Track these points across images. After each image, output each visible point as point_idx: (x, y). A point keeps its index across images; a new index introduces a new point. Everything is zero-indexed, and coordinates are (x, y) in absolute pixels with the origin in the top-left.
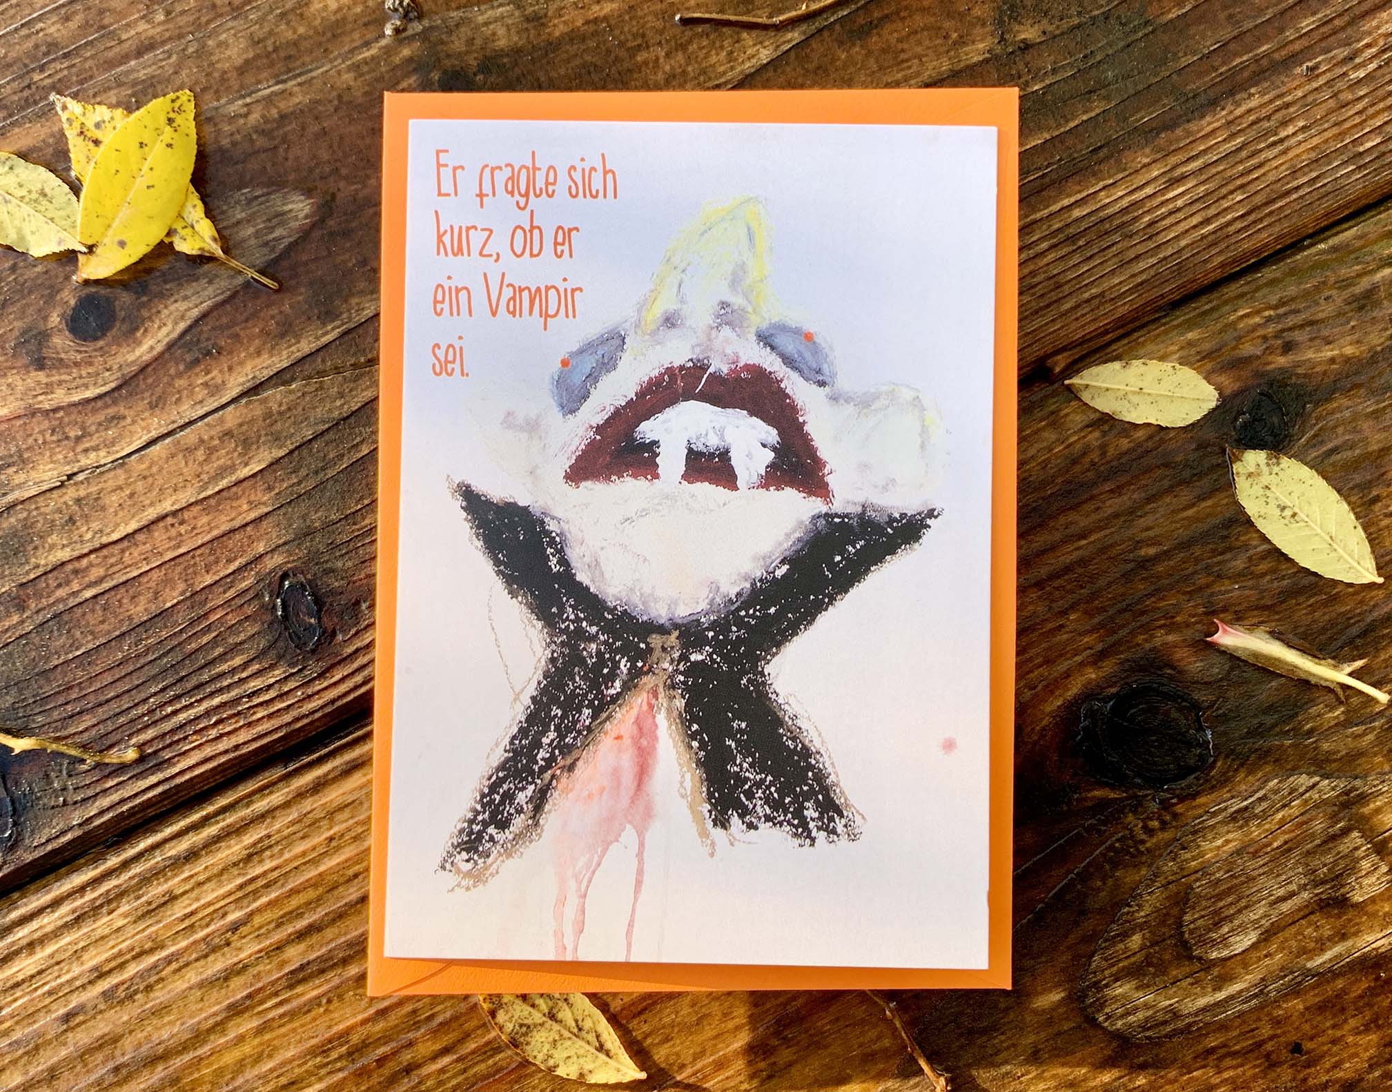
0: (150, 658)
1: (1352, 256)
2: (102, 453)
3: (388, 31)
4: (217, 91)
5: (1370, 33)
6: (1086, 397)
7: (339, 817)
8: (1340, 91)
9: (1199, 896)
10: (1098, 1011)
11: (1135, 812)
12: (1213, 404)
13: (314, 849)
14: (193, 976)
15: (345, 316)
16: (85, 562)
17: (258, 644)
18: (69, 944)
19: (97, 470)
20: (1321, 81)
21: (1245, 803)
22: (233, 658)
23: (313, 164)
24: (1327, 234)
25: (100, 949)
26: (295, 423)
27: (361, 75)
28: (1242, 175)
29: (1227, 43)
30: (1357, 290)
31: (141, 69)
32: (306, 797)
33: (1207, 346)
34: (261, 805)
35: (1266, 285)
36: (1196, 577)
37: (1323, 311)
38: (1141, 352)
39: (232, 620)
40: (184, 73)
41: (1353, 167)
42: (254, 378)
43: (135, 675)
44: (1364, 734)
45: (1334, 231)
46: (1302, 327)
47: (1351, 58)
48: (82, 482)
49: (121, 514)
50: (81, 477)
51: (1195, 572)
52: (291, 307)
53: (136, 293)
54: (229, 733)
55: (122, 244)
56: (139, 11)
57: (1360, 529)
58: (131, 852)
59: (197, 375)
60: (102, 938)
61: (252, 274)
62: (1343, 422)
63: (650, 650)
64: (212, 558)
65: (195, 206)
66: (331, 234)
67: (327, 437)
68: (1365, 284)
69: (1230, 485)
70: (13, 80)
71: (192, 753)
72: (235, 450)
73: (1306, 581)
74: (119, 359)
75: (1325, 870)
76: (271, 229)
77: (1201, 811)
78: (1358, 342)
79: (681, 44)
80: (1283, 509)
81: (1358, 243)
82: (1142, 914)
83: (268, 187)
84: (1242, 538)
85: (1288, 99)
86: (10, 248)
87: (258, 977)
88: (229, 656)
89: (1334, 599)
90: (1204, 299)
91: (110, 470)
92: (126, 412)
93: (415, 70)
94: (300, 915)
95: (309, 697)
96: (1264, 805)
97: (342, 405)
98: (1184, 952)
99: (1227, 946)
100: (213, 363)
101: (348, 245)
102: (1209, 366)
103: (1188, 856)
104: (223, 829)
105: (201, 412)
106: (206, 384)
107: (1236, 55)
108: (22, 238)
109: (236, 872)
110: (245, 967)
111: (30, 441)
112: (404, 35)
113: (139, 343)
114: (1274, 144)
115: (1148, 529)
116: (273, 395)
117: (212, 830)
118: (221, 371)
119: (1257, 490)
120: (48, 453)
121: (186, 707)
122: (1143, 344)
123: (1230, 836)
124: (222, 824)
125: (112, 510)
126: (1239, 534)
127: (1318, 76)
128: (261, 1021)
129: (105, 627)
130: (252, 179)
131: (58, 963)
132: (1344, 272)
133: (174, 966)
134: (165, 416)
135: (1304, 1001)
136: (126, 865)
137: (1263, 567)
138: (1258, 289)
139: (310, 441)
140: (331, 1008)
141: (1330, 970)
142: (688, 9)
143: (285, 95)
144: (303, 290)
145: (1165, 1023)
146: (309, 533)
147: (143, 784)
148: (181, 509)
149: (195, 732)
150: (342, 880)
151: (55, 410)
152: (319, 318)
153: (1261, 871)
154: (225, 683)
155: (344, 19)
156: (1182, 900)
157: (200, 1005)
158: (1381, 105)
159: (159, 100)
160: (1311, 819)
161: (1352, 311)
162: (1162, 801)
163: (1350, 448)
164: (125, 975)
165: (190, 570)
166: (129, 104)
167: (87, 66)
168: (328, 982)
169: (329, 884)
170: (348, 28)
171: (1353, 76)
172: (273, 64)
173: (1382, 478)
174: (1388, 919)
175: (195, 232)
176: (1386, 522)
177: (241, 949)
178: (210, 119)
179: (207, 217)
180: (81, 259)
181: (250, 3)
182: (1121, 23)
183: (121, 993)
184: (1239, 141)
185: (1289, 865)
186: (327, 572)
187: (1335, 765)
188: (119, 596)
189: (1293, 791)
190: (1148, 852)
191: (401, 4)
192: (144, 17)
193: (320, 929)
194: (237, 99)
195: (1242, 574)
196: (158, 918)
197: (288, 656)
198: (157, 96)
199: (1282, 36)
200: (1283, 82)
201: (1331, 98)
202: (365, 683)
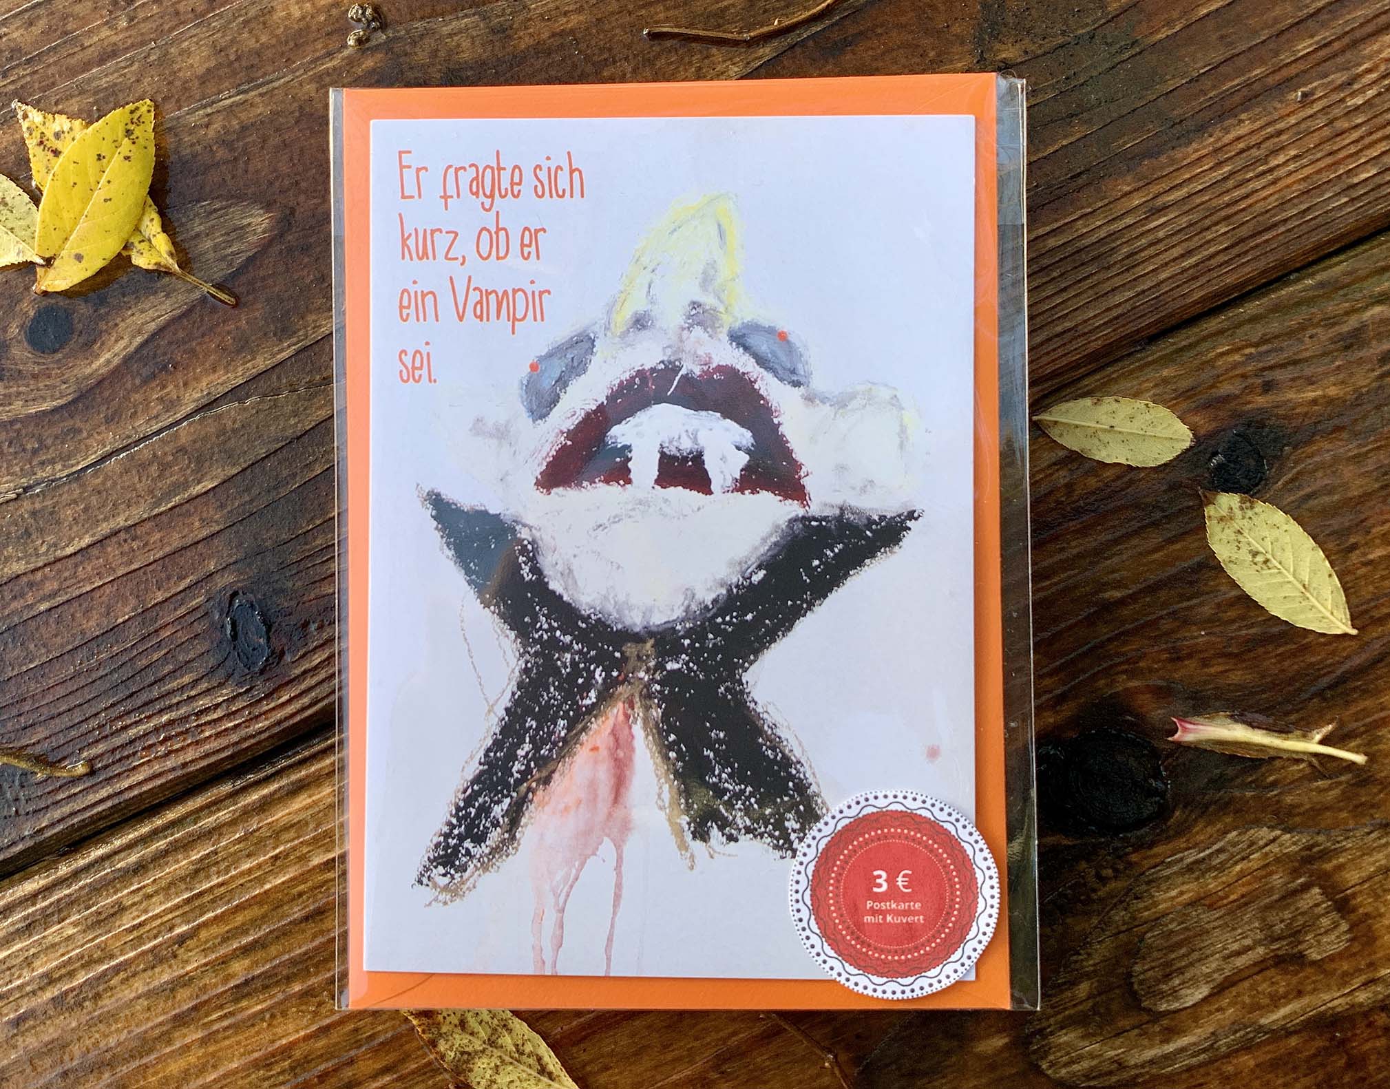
0: (101, 673)
1: (1341, 293)
2: (58, 467)
3: (351, 42)
4: (178, 101)
5: (1370, 58)
6: (1054, 434)
7: (286, 836)
8: (1336, 119)
9: (1150, 947)
10: (1042, 1058)
11: (1088, 861)
12: (1187, 445)
13: (259, 866)
14: (139, 986)
15: (301, 333)
16: (39, 575)
17: (207, 662)
18: (21, 950)
19: (53, 483)
20: (1317, 107)
21: (1202, 855)
22: (182, 676)
23: (272, 177)
24: (1316, 268)
25: (52, 956)
26: (248, 441)
27: (325, 86)
28: (1228, 205)
29: (1218, 66)
30: (1345, 328)
31: (99, 76)
32: (253, 817)
33: (1184, 384)
34: (208, 821)
35: (1248, 321)
36: (1162, 622)
37: (1306, 349)
38: (1115, 388)
39: (183, 637)
40: (146, 81)
41: (1346, 199)
42: (209, 394)
43: (86, 690)
44: (1330, 788)
45: (1322, 265)
46: (1282, 366)
47: (1349, 84)
48: (38, 495)
49: (75, 528)
50: (38, 490)
51: (1161, 618)
52: (248, 322)
53: (95, 304)
54: (177, 751)
55: (79, 258)
56: (102, 17)
57: (1334, 576)
58: (81, 863)
59: (152, 389)
60: (53, 945)
61: (207, 288)
62: (1321, 466)
63: (625, 659)
64: (164, 575)
65: (152, 220)
66: (290, 250)
67: (280, 455)
68: (1352, 322)
69: (1202, 527)
71: (141, 769)
72: (188, 467)
73: (1275, 630)
74: (76, 372)
75: (1282, 926)
76: (229, 243)
77: (1156, 861)
78: (1342, 382)
79: (649, 60)
80: (1255, 554)
81: (1347, 280)
82: (1091, 962)
83: (227, 200)
84: (1213, 582)
85: (1282, 125)
87: (204, 989)
88: (178, 674)
89: (1305, 649)
90: (1184, 333)
91: (65, 484)
92: (79, 424)
93: (378, 81)
94: (246, 932)
95: (257, 717)
96: (1223, 857)
97: (296, 424)
98: (1132, 1000)
99: (1177, 999)
100: (169, 378)
101: (306, 260)
102: (1185, 405)
103: (1141, 905)
104: (171, 843)
105: (155, 428)
106: (161, 399)
107: (1228, 78)
109: (184, 887)
110: (191, 979)
112: (367, 45)
113: (97, 356)
114: (1264, 173)
115: (1113, 571)
116: (228, 411)
117: (161, 844)
118: (176, 386)
119: (1229, 534)
120: (5, 465)
121: (136, 722)
122: (1116, 380)
123: (1185, 888)
124: (170, 839)
125: (66, 524)
126: (1208, 579)
127: (1313, 102)
128: (206, 1033)
129: (59, 640)
130: (211, 192)
131: (9, 969)
132: (1331, 308)
133: (122, 975)
134: (120, 431)
135: (1254, 1058)
136: (76, 874)
137: (1232, 614)
138: (1238, 326)
139: (263, 459)
140: (275, 1022)
141: (1283, 1028)
142: (656, 22)
143: (247, 106)
144: (259, 306)
145: (1111, 1073)
146: (260, 552)
147: (92, 798)
148: (135, 525)
149: (143, 749)
150: (286, 899)
151: (12, 423)
152: (275, 335)
153: (1216, 924)
154: (175, 701)
155: (308, 27)
156: (1132, 951)
157: (146, 1015)
158: (1379, 135)
159: (119, 110)
160: (1271, 874)
161: (1337, 350)
162: (1116, 849)
163: (1330, 493)
164: (75, 983)
165: (143, 586)
166: (90, 114)
167: (50, 72)
168: (272, 997)
169: (274, 902)
170: (312, 36)
171: (1351, 102)
172: (235, 73)
173: (1360, 525)
174: (1345, 978)
175: (151, 247)
176: (1363, 570)
177: (187, 962)
178: (170, 129)
179: (164, 231)
180: (40, 271)
181: (213, 10)
182: (1106, 43)
183: (70, 999)
184: (1227, 169)
185: (1246, 918)
186: (277, 592)
187: (1298, 819)
188: (72, 610)
189: (1252, 844)
190: (1101, 900)
191: (363, 13)
192: (107, 23)
193: (264, 946)
194: (198, 109)
195: (1209, 621)
196: (107, 928)
197: (237, 676)
198: (118, 106)
199: (1277, 60)
200: (1275, 108)
201: (1326, 126)
202: (312, 705)
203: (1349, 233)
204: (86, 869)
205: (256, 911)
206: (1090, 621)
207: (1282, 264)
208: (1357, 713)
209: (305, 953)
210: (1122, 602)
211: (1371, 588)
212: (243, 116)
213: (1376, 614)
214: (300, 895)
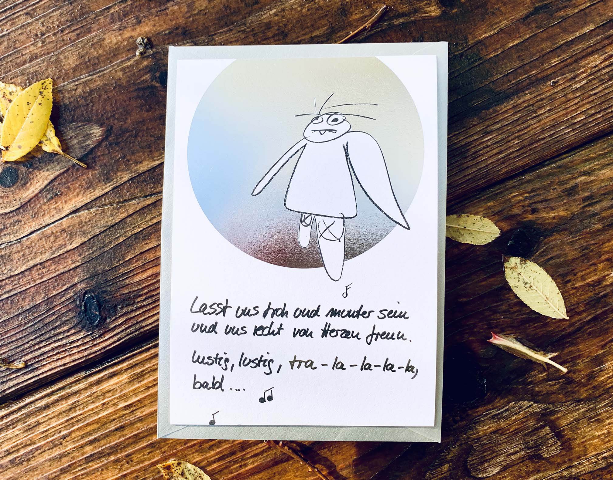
0: (30, 325)
1: (567, 171)
2: (12, 236)
3: (138, 53)
4: (63, 79)
5: (584, 67)
7: (107, 395)
9: (475, 450)
11: (449, 413)
12: (498, 236)
13: (97, 407)
14: (47, 456)
15: (115, 180)
16: (4, 283)
17: (74, 321)
19: (10, 244)
20: (559, 88)
21: (499, 412)
22: (64, 327)
23: (103, 112)
24: (556, 159)
25: (9, 443)
26: (92, 227)
27: (126, 73)
28: (519, 131)
29: (516, 70)
30: (568, 186)
31: (31, 68)
32: (93, 387)
33: (497, 209)
34: (75, 388)
35: (526, 182)
36: (484, 312)
37: (551, 195)
38: (467, 210)
39: (64, 310)
40: (50, 70)
41: (571, 130)
42: (75, 206)
43: (24, 332)
44: (555, 385)
45: (560, 158)
46: (541, 202)
47: (574, 78)
49: (19, 263)
50: (3, 246)
51: (484, 310)
52: (92, 175)
53: (27, 167)
54: (62, 358)
55: (20, 147)
56: (31, 41)
57: (560, 294)
58: (22, 404)
59: (52, 204)
60: (10, 438)
61: (75, 161)
62: (555, 246)
64: (56, 284)
65: (51, 131)
66: (110, 144)
67: (105, 233)
68: (572, 183)
69: (503, 272)
71: (47, 365)
72: (66, 238)
73: (534, 316)
74: (20, 196)
75: (532, 442)
76: (85, 141)
77: (479, 413)
78: (566, 210)
80: (526, 284)
81: (570, 165)
82: (450, 457)
83: (84, 122)
84: (507, 296)
85: (543, 96)
87: (73, 458)
88: (62, 326)
89: (546, 325)
90: (497, 187)
91: (15, 244)
92: (22, 219)
93: (149, 71)
94: (91, 435)
95: (95, 345)
96: (508, 413)
97: (112, 220)
98: (467, 473)
99: (486, 472)
100: (59, 199)
101: (117, 149)
102: (497, 218)
103: (472, 433)
104: (59, 397)
105: (53, 220)
106: (55, 208)
107: (521, 75)
109: (65, 415)
110: (68, 454)
112: (145, 55)
113: (28, 189)
114: (535, 117)
115: (464, 290)
116: (83, 214)
117: (55, 397)
118: (62, 203)
119: (515, 275)
121: (45, 346)
122: (467, 207)
123: (491, 425)
124: (59, 395)
125: (15, 261)
126: (505, 294)
127: (558, 86)
128: (74, 476)
129: (12, 310)
130: (77, 119)
132: (562, 177)
133: (39, 451)
134: (38, 221)
136: (20, 409)
137: (515, 309)
138: (522, 184)
139: (98, 235)
140: (103, 473)
143: (93, 81)
144: (97, 168)
146: (96, 275)
147: (27, 377)
148: (44, 262)
149: (48, 357)
150: (108, 421)
152: (104, 181)
153: (504, 441)
154: (60, 337)
155: (119, 47)
156: (468, 451)
157: (49, 468)
158: (587, 101)
159: (38, 82)
160: (528, 421)
161: (565, 195)
162: (462, 409)
163: (559, 258)
164: (19, 454)
165: (47, 288)
166: (26, 85)
167: (8, 65)
168: (102, 462)
169: (103, 423)
171: (575, 86)
172: (87, 67)
173: (573, 272)
174: (559, 465)
175: (51, 142)
176: (573, 291)
177: (66, 447)
178: (60, 91)
179: (56, 136)
180: (3, 152)
181: (78, 39)
182: (467, 59)
183: (17, 461)
184: (519, 115)
185: (517, 440)
186: (104, 292)
187: (540, 397)
188: (17, 298)
189: (520, 407)
190: (454, 429)
191: (143, 41)
192: (32, 45)
193: (99, 441)
194: (72, 82)
195: (505, 311)
196: (33, 431)
197: (87, 327)
198: (37, 80)
199: (543, 67)
200: (541, 89)
201: (563, 96)
202: (118, 340)
203: (572, 144)
204: (24, 407)
205: (95, 426)
206: (453, 311)
207: (542, 157)
209: (116, 444)
210: (468, 303)
211: (576, 299)
212: (91, 86)
213: (577, 310)
214: (114, 420)
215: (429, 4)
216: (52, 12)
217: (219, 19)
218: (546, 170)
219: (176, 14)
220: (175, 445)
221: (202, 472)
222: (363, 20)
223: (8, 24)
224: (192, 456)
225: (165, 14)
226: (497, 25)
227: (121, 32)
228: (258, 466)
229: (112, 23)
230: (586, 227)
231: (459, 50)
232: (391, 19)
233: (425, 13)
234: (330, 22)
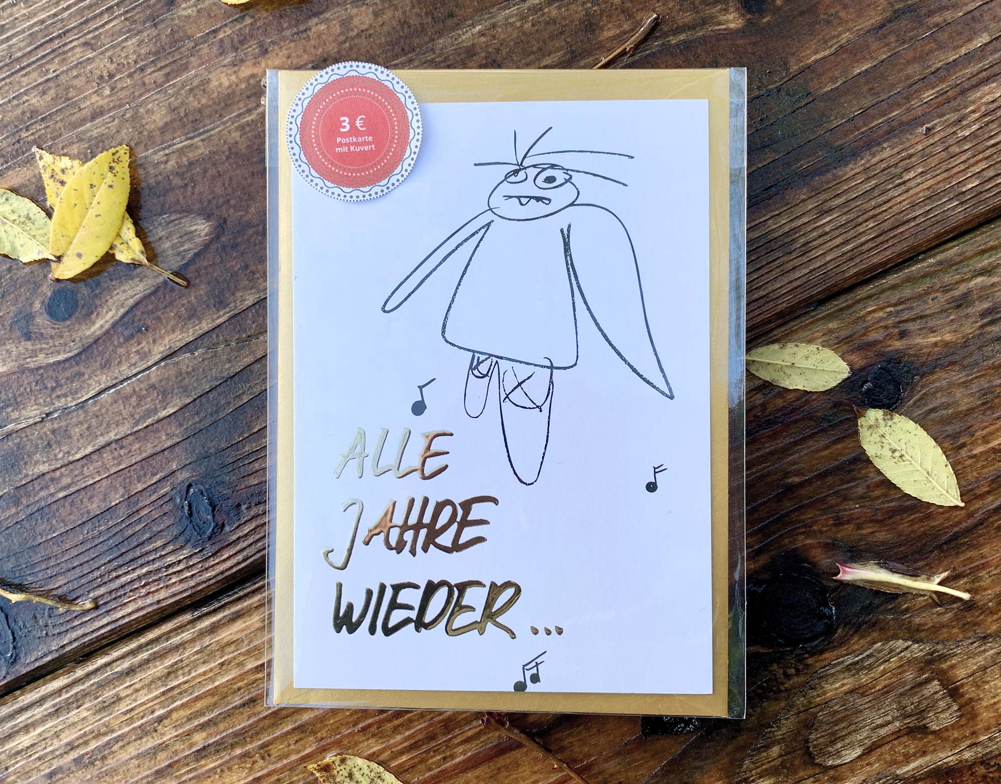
0: (101, 539)
1: (954, 268)
2: (69, 399)
3: (263, 102)
4: (146, 145)
5: (973, 102)
6: (755, 369)
7: (228, 650)
8: (950, 146)
9: (821, 722)
11: (778, 663)
12: (846, 376)
13: (211, 670)
14: (132, 750)
15: (232, 305)
16: (58, 473)
17: (173, 531)
18: (52, 727)
19: (66, 411)
20: (937, 138)
21: (857, 659)
22: (155, 542)
23: (210, 197)
24: (937, 250)
25: (73, 731)
26: (197, 379)
27: (245, 134)
28: (874, 208)
29: (868, 109)
30: (956, 293)
31: (94, 129)
32: (206, 636)
33: (844, 334)
34: (176, 640)
35: (889, 289)
36: (828, 498)
37: (930, 308)
38: (795, 337)
39: (155, 515)
40: (124, 131)
41: (958, 202)
42: (170, 347)
43: (92, 551)
44: (946, 613)
45: (941, 249)
46: (914, 320)
47: (959, 121)
48: (56, 418)
49: (81, 441)
50: (56, 415)
51: (828, 496)
52: (196, 298)
53: (91, 288)
54: (153, 592)
55: (79, 255)
56: (93, 87)
57: (949, 466)
58: (91, 668)
59: (132, 345)
60: (73, 724)
61: (167, 275)
62: (940, 389)
64: (142, 473)
65: (129, 229)
66: (224, 247)
67: (219, 389)
68: (963, 288)
69: (856, 433)
70: (7, 137)
71: (130, 604)
72: (157, 398)
73: (908, 503)
74: (80, 334)
75: (912, 707)
76: (182, 243)
77: (826, 663)
78: (955, 331)
80: (894, 451)
81: (958, 259)
82: (780, 733)
83: (180, 213)
84: (863, 472)
85: (912, 151)
86: (6, 256)
87: (176, 753)
88: (153, 540)
89: (929, 516)
90: (843, 298)
91: (74, 411)
92: (83, 370)
94: (203, 715)
95: (207, 569)
96: (871, 660)
97: (229, 368)
98: (809, 758)
99: (840, 757)
100: (143, 337)
101: (235, 254)
102: (844, 348)
103: (815, 693)
104: (151, 654)
105: (134, 371)
106: (138, 352)
107: (874, 118)
108: (14, 249)
109: (160, 684)
110: (167, 746)
111: (22, 389)
113: (94, 323)
114: (900, 185)
115: (794, 463)
116: (183, 360)
117: (144, 655)
118: (148, 342)
119: (876, 437)
120: (33, 398)
121: (125, 573)
122: (796, 331)
123: (845, 681)
124: (150, 652)
125: (75, 438)
126: (860, 469)
127: (934, 134)
128: (178, 782)
129: (72, 517)
130: (169, 208)
131: (44, 739)
132: (947, 279)
133: (120, 744)
134: (110, 374)
137: (877, 493)
138: (883, 292)
139: (208, 392)
140: (224, 775)
141: (913, 776)
143: (193, 148)
144: (203, 286)
146: (207, 457)
147: (97, 624)
148: (122, 438)
149: (131, 591)
150: (229, 691)
151: (37, 369)
152: (215, 306)
153: (867, 706)
154: (151, 558)
155: (234, 92)
156: (809, 725)
157: (137, 770)
158: (981, 156)
159: (105, 153)
160: (905, 671)
161: (951, 308)
162: (798, 655)
163: (945, 408)
164: (89, 749)
165: (128, 480)
166: (86, 155)
167: (58, 126)
168: (222, 758)
169: (221, 694)
170: (236, 100)
171: (961, 134)
172: (184, 126)
173: (968, 430)
174: (956, 742)
175: (129, 247)
176: (969, 462)
177: (163, 734)
178: (141, 165)
179: (137, 236)
180: (53, 265)
181: (168, 81)
182: (789, 95)
183: (86, 760)
184: (873, 182)
185: (887, 702)
186: (219, 483)
187: (923, 634)
188: (80, 497)
189: (891, 651)
190: (786, 690)
192: (94, 93)
193: (215, 724)
194: (160, 150)
195: (862, 497)
196: (109, 712)
197: (192, 541)
198: (104, 149)
199: (908, 105)
200: (907, 139)
201: (943, 150)
202: (244, 560)
203: (960, 226)
204: (95, 671)
205: (210, 700)
206: (779, 498)
207: (913, 248)
208: (965, 560)
209: (243, 728)
210: (801, 485)
211: (975, 474)
213: (978, 492)
214: (239, 689)
215: (725, 10)
216: (126, 40)
217: (392, 44)
218: (919, 270)
219: (324, 37)
220: (338, 728)
221: (381, 769)
222: (620, 38)
223: (56, 61)
224: (366, 743)
225: (305, 39)
226: (835, 41)
227: (236, 68)
228: (473, 756)
229: (221, 54)
230: (988, 358)
231: (776, 82)
232: (666, 35)
233: (720, 24)
234: (568, 43)
